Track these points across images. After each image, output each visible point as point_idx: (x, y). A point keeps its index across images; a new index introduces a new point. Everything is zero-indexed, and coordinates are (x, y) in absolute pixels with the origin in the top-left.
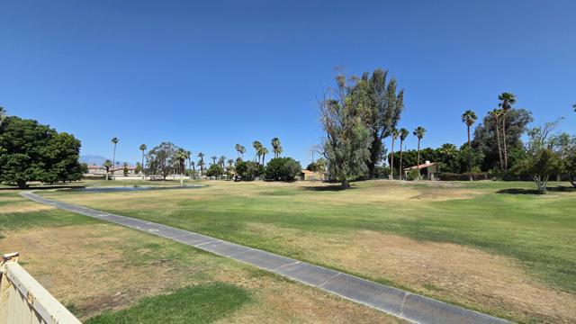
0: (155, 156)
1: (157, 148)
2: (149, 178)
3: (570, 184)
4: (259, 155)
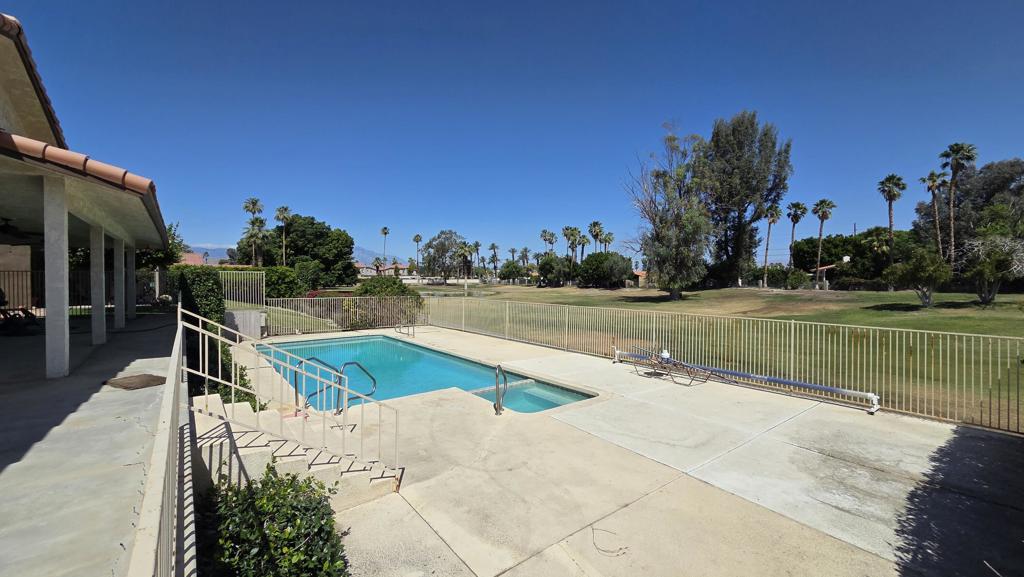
0: (432, 251)
1: (434, 239)
2: (425, 281)
3: (975, 297)
4: (573, 247)
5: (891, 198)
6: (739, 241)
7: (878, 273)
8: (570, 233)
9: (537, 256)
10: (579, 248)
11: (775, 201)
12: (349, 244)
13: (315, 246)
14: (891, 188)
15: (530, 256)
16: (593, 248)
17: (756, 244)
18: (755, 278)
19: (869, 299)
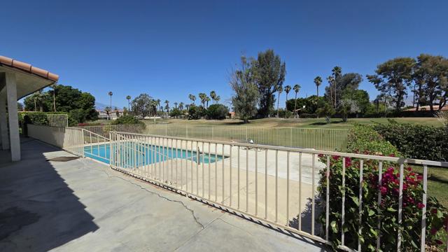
0: (136, 103)
1: (137, 98)
3: (341, 119)
4: (203, 102)
5: (318, 85)
6: (268, 100)
7: (314, 112)
8: (202, 96)
9: (187, 106)
10: (206, 102)
11: (281, 85)
12: (92, 100)
13: (73, 101)
14: (318, 81)
15: (184, 106)
16: (212, 102)
17: (274, 101)
18: (274, 114)
19: (311, 121)
